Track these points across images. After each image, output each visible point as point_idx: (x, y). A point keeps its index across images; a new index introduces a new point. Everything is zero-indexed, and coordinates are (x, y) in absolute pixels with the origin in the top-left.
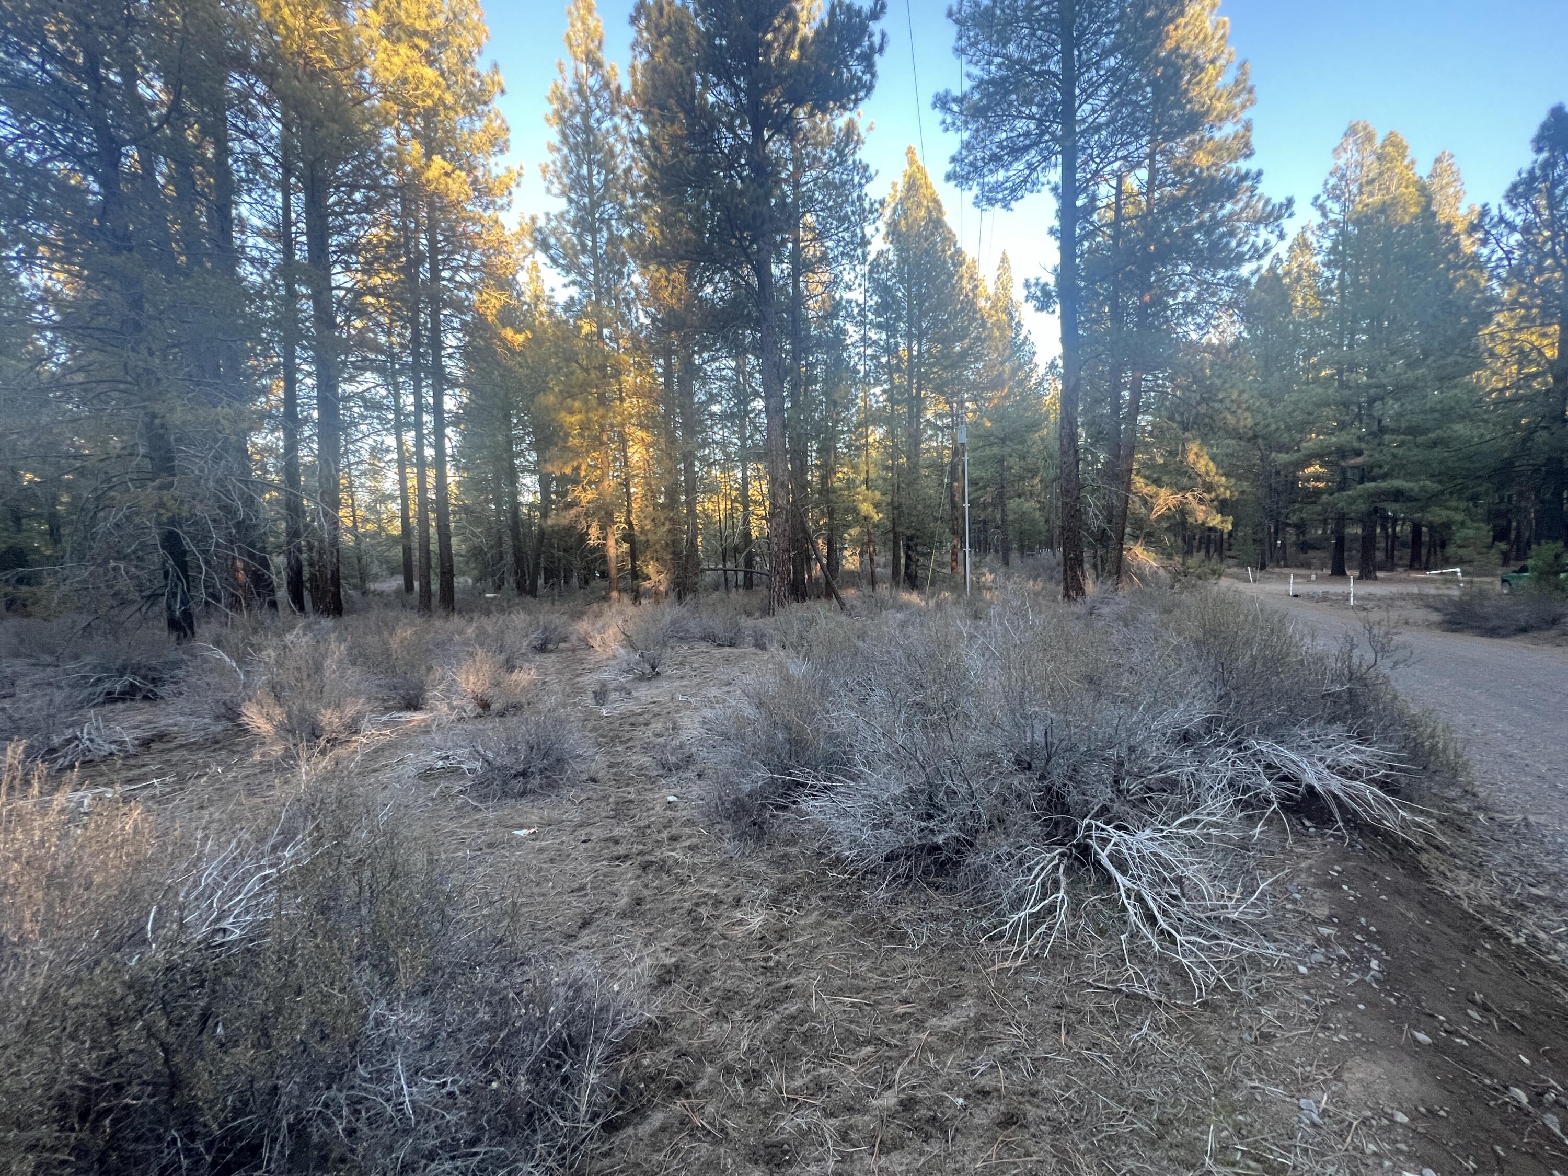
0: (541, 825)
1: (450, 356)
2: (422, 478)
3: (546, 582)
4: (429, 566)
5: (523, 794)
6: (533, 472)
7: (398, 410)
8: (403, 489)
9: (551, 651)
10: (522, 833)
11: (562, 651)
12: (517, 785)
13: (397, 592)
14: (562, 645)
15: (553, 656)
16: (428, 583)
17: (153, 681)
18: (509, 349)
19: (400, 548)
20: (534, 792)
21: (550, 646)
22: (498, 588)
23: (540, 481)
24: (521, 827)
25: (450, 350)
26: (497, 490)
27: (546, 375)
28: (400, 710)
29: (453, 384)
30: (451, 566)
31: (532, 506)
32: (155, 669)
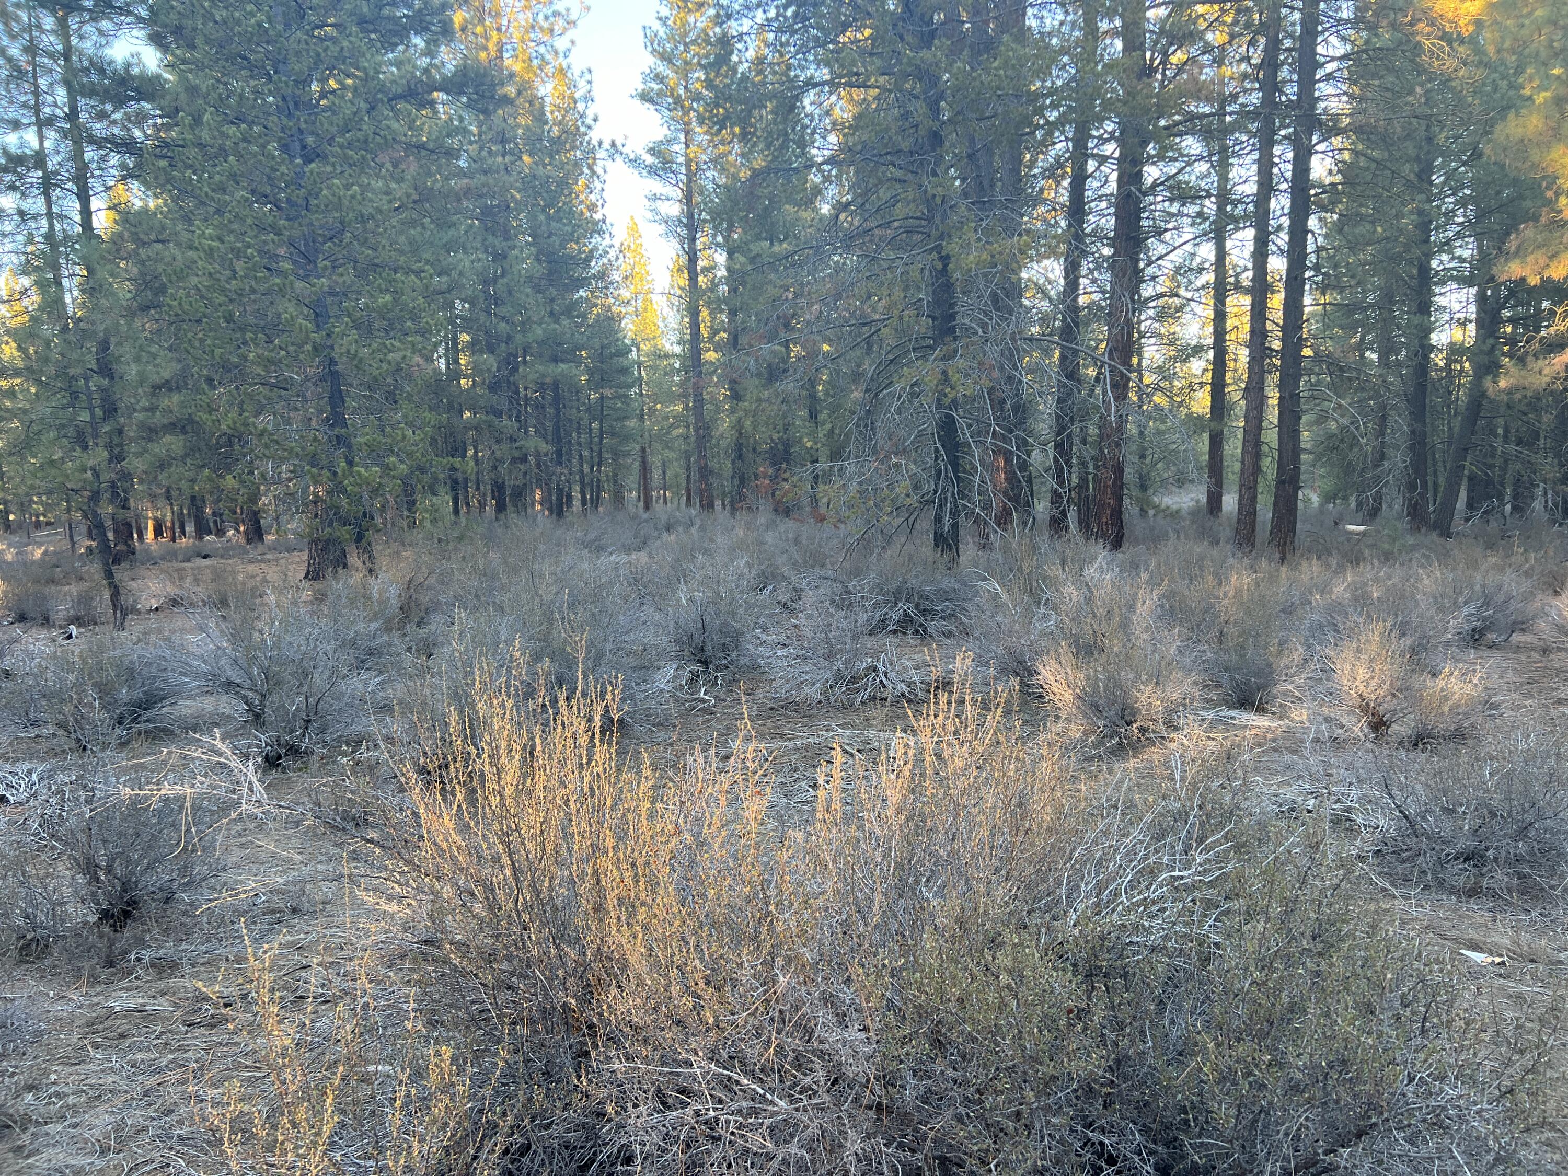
0: (1515, 955)
1: (1329, 77)
2: (1259, 312)
3: (1470, 506)
4: (1257, 470)
5: (1473, 892)
6: (1467, 282)
7: (1224, 197)
8: (1220, 334)
9: (1492, 646)
10: (1478, 957)
11: (1518, 648)
12: (1460, 875)
13: (1195, 513)
14: (1517, 638)
15: (1497, 654)
16: (1254, 499)
17: (924, 612)
18: (1445, 37)
19: (1206, 436)
20: (1495, 896)
21: (1491, 636)
22: (1372, 514)
23: (1481, 299)
24: (1475, 947)
25: (1330, 67)
26: (1387, 322)
27: (1519, 70)
28: (1231, 707)
29: (1331, 129)
30: (1297, 470)
31: (1455, 350)
32: (927, 598)
